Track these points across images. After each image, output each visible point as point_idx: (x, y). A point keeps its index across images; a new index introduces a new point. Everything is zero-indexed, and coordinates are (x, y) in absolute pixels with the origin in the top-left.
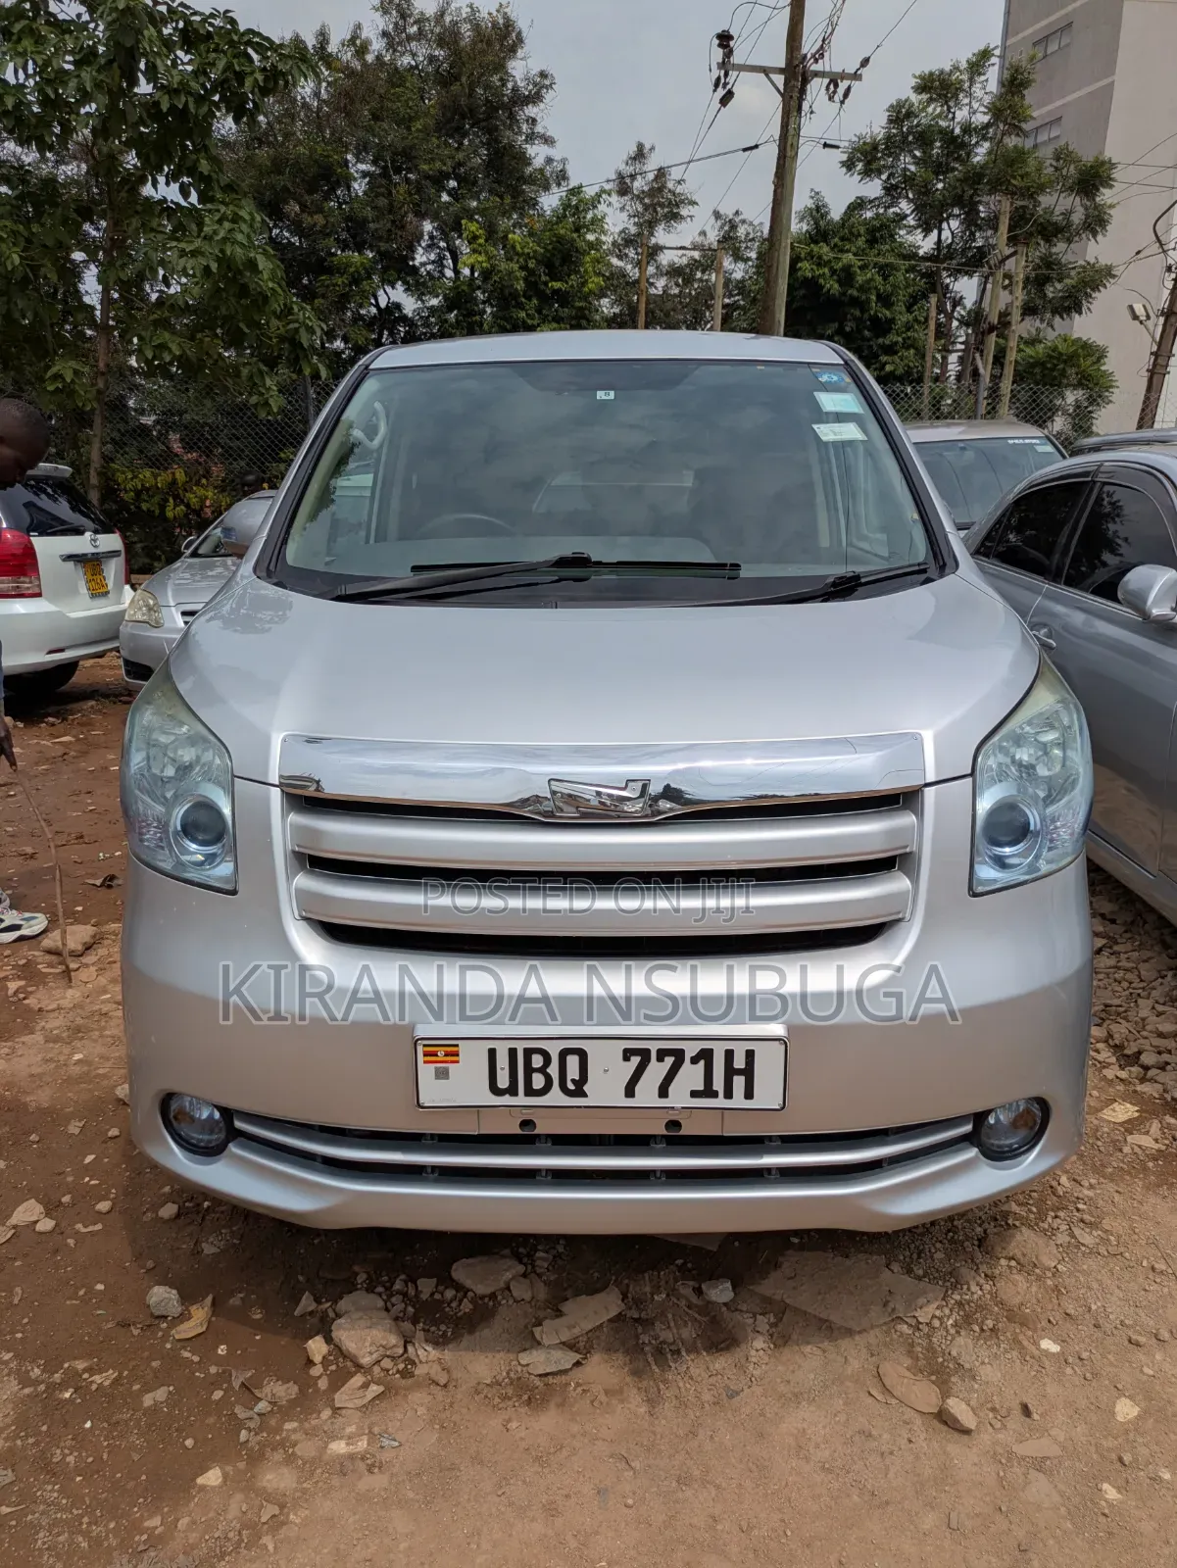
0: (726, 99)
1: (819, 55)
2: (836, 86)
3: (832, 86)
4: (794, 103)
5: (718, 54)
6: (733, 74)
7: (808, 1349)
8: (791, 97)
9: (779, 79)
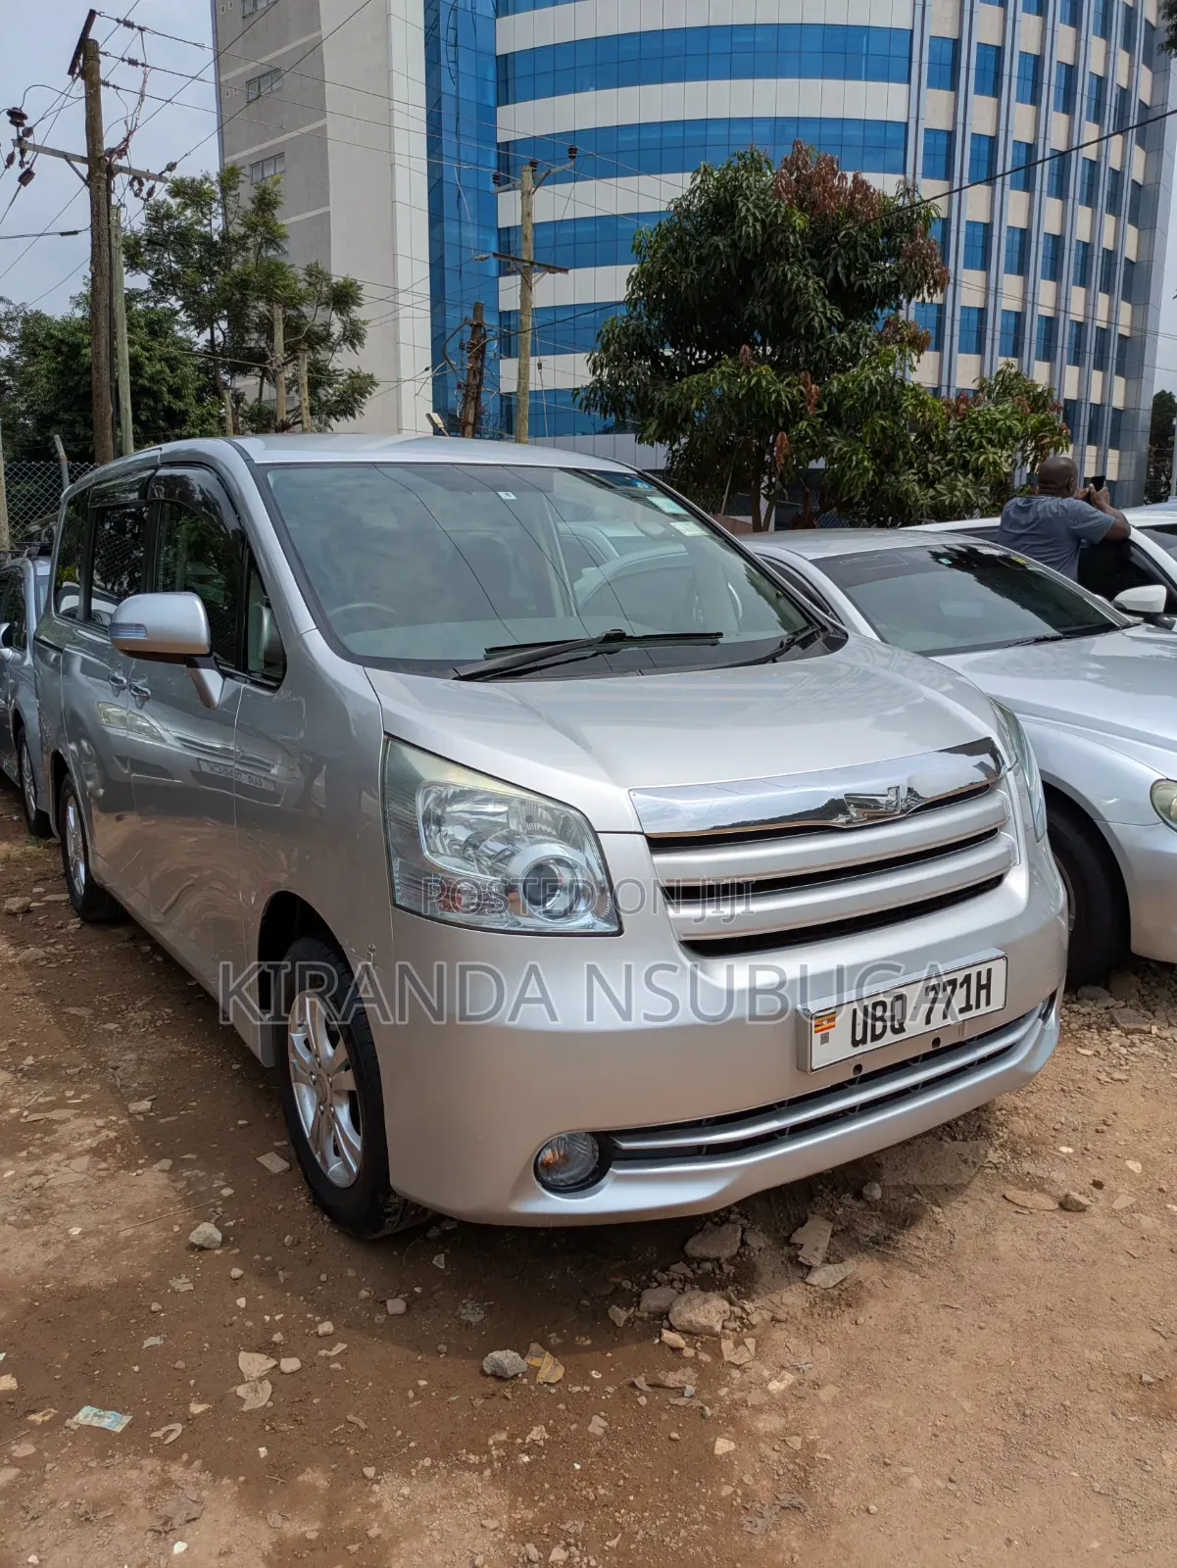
0: (26, 177)
1: (122, 151)
2: (141, 184)
3: (136, 183)
4: (102, 194)
5: (12, 132)
6: (29, 155)
7: (954, 1204)
8: (99, 187)
9: (84, 169)
